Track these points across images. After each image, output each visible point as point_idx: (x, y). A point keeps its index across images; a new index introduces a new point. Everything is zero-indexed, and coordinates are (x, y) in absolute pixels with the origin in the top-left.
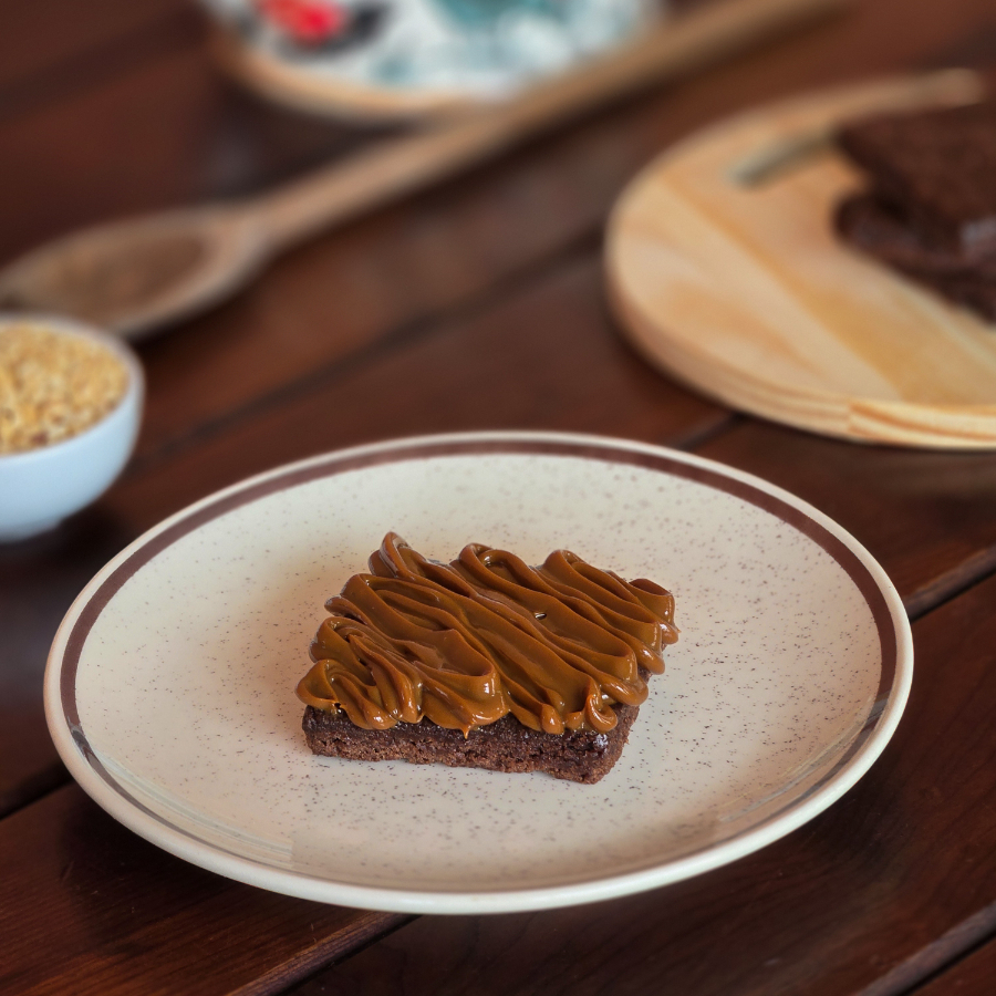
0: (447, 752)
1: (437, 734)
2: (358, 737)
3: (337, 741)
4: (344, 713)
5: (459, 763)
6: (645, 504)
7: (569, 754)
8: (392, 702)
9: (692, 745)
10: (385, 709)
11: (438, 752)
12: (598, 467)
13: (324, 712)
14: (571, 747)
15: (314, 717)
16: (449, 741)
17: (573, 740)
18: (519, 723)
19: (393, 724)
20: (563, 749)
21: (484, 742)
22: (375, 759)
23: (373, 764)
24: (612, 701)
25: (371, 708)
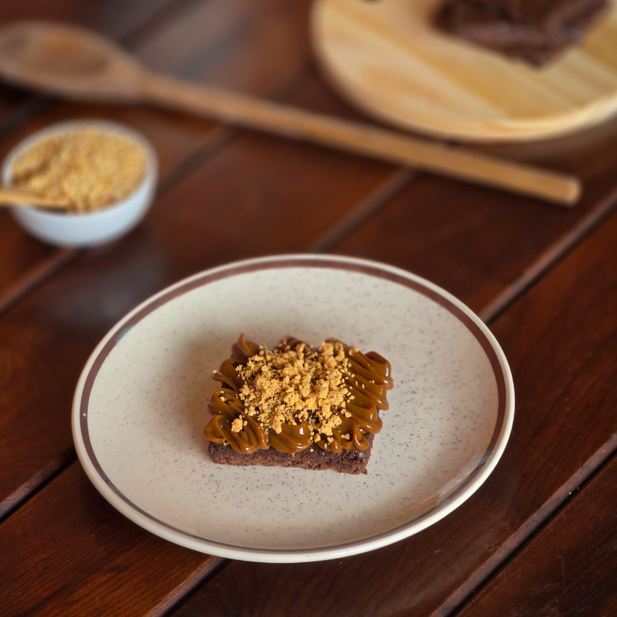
0: (283, 461)
1: (277, 454)
2: (237, 456)
3: (226, 458)
4: (229, 445)
5: (289, 465)
6: (368, 294)
7: (345, 462)
8: (253, 440)
9: (405, 446)
10: (250, 443)
11: (278, 462)
12: (341, 273)
13: (219, 445)
14: (346, 458)
15: (215, 447)
16: (285, 457)
17: (347, 455)
18: (319, 447)
19: (255, 450)
20: (342, 459)
21: (302, 457)
22: (246, 465)
23: (245, 467)
24: (365, 432)
25: (243, 444)
